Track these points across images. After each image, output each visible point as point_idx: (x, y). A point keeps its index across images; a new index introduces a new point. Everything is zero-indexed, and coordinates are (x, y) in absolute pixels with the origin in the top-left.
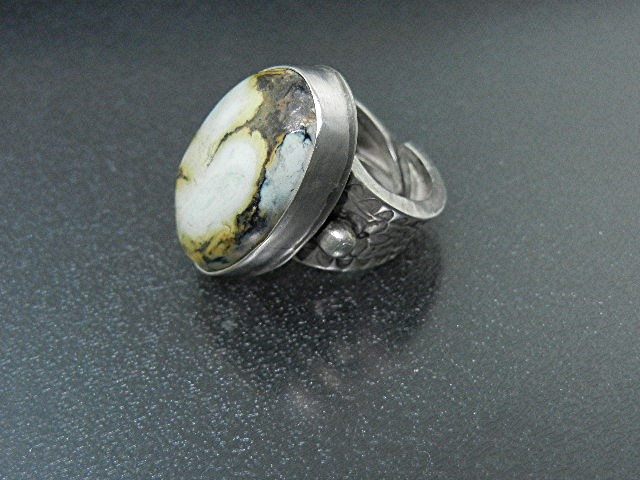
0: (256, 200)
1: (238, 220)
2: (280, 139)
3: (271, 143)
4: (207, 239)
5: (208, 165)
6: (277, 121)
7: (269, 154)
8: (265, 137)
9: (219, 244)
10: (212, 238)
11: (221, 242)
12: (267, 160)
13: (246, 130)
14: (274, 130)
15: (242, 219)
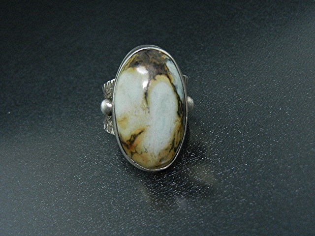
0: (178, 98)
1: (179, 114)
2: (166, 69)
3: (165, 73)
4: (172, 138)
5: (149, 112)
6: (158, 65)
7: (168, 77)
8: (161, 74)
9: (178, 133)
10: (174, 135)
11: (178, 131)
12: (170, 80)
13: (152, 81)
14: (161, 69)
15: (180, 112)
